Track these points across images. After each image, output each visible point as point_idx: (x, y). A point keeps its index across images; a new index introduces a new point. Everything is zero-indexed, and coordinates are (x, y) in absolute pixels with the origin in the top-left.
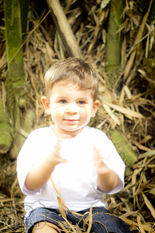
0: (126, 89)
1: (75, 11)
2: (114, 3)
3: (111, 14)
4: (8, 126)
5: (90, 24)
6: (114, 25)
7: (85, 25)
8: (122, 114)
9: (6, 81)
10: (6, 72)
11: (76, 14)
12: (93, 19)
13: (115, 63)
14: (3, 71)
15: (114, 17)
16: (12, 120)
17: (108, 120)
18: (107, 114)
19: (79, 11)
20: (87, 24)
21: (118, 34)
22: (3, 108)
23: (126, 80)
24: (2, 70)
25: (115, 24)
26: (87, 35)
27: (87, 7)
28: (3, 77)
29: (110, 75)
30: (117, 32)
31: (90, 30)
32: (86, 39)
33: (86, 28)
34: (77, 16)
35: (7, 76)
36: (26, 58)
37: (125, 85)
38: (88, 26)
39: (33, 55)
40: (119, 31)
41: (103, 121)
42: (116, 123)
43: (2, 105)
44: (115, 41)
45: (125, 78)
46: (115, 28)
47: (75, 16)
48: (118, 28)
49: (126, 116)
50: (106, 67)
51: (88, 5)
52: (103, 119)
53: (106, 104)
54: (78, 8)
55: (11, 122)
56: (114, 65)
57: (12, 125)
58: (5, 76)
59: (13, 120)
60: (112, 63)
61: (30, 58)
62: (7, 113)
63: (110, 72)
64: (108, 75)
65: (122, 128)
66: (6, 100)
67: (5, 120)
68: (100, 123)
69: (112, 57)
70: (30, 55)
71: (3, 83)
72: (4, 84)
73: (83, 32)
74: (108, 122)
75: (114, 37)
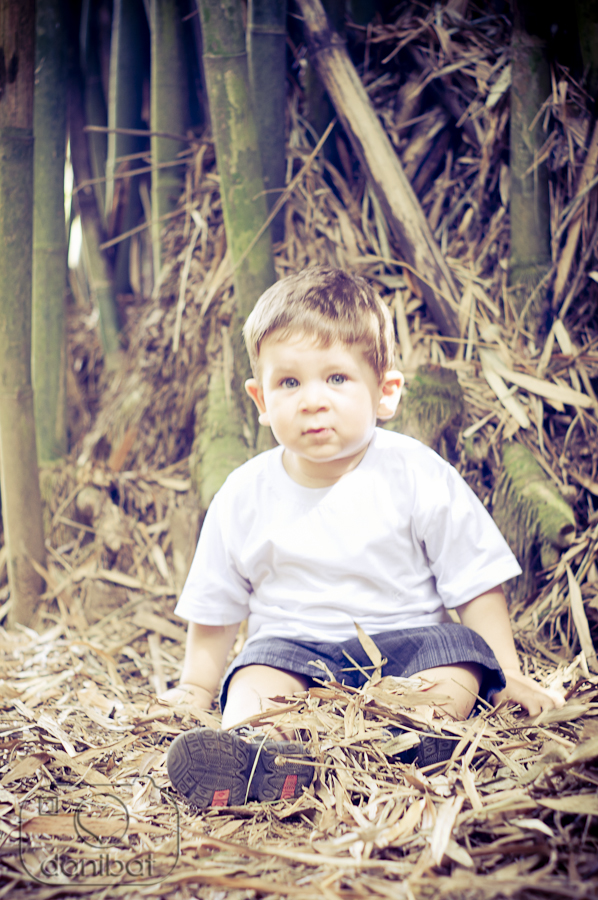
0: (559, 329)
1: (430, 117)
2: (517, 91)
3: (513, 121)
4: (239, 443)
5: (469, 153)
6: (522, 151)
7: (457, 155)
8: (538, 397)
9: (232, 323)
10: (232, 301)
11: (431, 127)
12: (474, 136)
13: (534, 259)
14: (226, 297)
15: (521, 128)
16: (250, 428)
17: (496, 417)
18: (496, 399)
19: (437, 117)
20: (463, 154)
21: (532, 174)
22: (225, 397)
23: (560, 305)
24: (222, 294)
25: (525, 147)
26: (462, 185)
27: (456, 105)
28: (225, 314)
29: (518, 293)
30: (529, 170)
31: (471, 170)
32: (461, 196)
33: (462, 165)
34: (433, 132)
35: (235, 309)
36: (287, 258)
37: (558, 317)
38: (466, 160)
39: (305, 249)
40: (535, 166)
41: (480, 418)
42: (517, 422)
43: (223, 389)
44: (526, 195)
45: (556, 298)
46: (526, 159)
47: (427, 133)
48: (531, 159)
49: (550, 402)
50: (510, 271)
51: (460, 98)
52: (480, 414)
53: (495, 371)
54: (437, 110)
55: (248, 433)
56: (532, 265)
57: (250, 443)
58: (229, 310)
59: (253, 430)
60: (525, 259)
61: (295, 256)
62: (239, 411)
63: (519, 285)
64: (514, 293)
65: (538, 438)
66: (232, 375)
67: (232, 428)
68: (471, 424)
69: (524, 242)
70: (296, 250)
71: (224, 329)
72: (228, 332)
73: (452, 177)
74: (495, 421)
75: (525, 184)
